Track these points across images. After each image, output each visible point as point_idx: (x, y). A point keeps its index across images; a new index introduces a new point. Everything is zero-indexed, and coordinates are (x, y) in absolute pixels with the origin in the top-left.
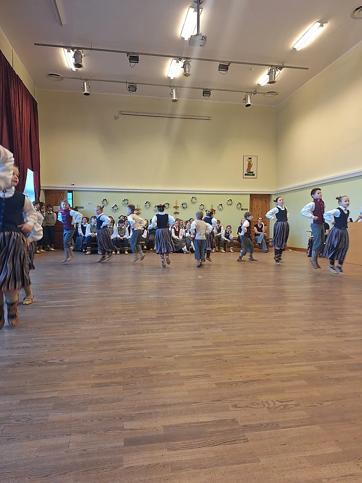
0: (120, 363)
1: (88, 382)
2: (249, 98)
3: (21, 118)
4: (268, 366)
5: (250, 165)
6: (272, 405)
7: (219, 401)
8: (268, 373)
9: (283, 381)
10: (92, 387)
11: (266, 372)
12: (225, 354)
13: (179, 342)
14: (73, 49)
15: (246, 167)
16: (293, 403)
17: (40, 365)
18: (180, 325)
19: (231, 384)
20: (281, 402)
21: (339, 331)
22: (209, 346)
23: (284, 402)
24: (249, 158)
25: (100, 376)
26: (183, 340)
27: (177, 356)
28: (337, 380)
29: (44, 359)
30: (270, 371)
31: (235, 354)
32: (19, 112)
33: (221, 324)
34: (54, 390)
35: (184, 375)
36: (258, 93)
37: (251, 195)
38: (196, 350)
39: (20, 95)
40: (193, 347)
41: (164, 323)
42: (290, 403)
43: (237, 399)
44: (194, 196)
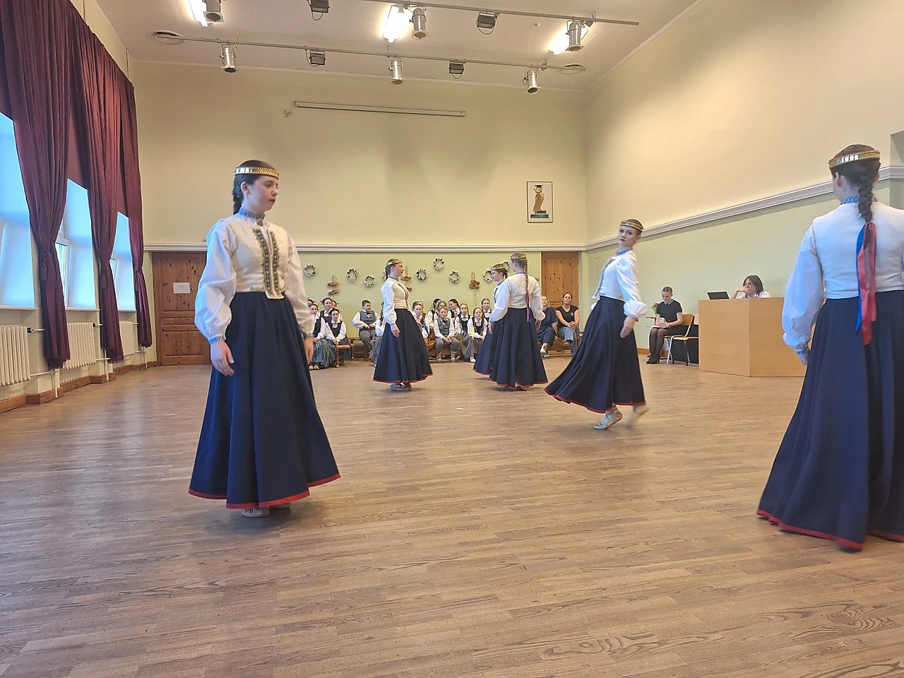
0: (327, 582)
1: (268, 622)
2: (534, 76)
3: (103, 116)
4: (602, 572)
5: (539, 199)
6: (617, 646)
7: (520, 643)
8: (603, 586)
9: (631, 600)
10: (277, 632)
11: (600, 583)
12: (522, 554)
13: (433, 537)
15: (532, 203)
16: (655, 639)
17: (171, 595)
18: (433, 502)
19: (537, 611)
20: (634, 639)
21: (721, 501)
22: (491, 541)
23: (638, 638)
24: (538, 186)
25: (290, 609)
26: (440, 531)
27: (432, 563)
28: (728, 591)
29: (177, 582)
30: (608, 582)
31: (540, 553)
32: (100, 104)
33: (508, 498)
34: (203, 641)
35: (450, 598)
36: (550, 67)
37: (543, 253)
38: (467, 549)
39: (99, 72)
40: (460, 543)
42: (648, 640)
43: (551, 638)
44: (439, 256)
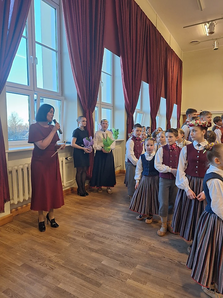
3: (172, 75)
14: (208, 22)
17: (176, 264)
32: (172, 71)
39: (172, 61)
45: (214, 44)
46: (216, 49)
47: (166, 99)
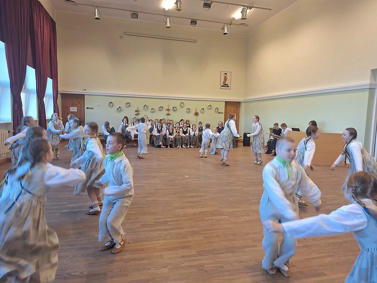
0: (127, 275)
2: (226, 28)
3: (42, 37)
4: (237, 276)
5: (225, 79)
12: (206, 264)
13: (171, 252)
15: (223, 80)
17: (65, 278)
18: (172, 231)
22: (194, 256)
24: (225, 74)
26: (174, 249)
27: (170, 267)
29: (68, 271)
32: (41, 32)
36: (233, 24)
37: (225, 102)
38: (184, 259)
39: (41, 18)
40: (182, 256)
41: (160, 230)
44: (182, 101)
45: (95, 11)
46: (97, 18)
47: (34, 70)
